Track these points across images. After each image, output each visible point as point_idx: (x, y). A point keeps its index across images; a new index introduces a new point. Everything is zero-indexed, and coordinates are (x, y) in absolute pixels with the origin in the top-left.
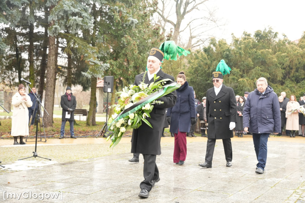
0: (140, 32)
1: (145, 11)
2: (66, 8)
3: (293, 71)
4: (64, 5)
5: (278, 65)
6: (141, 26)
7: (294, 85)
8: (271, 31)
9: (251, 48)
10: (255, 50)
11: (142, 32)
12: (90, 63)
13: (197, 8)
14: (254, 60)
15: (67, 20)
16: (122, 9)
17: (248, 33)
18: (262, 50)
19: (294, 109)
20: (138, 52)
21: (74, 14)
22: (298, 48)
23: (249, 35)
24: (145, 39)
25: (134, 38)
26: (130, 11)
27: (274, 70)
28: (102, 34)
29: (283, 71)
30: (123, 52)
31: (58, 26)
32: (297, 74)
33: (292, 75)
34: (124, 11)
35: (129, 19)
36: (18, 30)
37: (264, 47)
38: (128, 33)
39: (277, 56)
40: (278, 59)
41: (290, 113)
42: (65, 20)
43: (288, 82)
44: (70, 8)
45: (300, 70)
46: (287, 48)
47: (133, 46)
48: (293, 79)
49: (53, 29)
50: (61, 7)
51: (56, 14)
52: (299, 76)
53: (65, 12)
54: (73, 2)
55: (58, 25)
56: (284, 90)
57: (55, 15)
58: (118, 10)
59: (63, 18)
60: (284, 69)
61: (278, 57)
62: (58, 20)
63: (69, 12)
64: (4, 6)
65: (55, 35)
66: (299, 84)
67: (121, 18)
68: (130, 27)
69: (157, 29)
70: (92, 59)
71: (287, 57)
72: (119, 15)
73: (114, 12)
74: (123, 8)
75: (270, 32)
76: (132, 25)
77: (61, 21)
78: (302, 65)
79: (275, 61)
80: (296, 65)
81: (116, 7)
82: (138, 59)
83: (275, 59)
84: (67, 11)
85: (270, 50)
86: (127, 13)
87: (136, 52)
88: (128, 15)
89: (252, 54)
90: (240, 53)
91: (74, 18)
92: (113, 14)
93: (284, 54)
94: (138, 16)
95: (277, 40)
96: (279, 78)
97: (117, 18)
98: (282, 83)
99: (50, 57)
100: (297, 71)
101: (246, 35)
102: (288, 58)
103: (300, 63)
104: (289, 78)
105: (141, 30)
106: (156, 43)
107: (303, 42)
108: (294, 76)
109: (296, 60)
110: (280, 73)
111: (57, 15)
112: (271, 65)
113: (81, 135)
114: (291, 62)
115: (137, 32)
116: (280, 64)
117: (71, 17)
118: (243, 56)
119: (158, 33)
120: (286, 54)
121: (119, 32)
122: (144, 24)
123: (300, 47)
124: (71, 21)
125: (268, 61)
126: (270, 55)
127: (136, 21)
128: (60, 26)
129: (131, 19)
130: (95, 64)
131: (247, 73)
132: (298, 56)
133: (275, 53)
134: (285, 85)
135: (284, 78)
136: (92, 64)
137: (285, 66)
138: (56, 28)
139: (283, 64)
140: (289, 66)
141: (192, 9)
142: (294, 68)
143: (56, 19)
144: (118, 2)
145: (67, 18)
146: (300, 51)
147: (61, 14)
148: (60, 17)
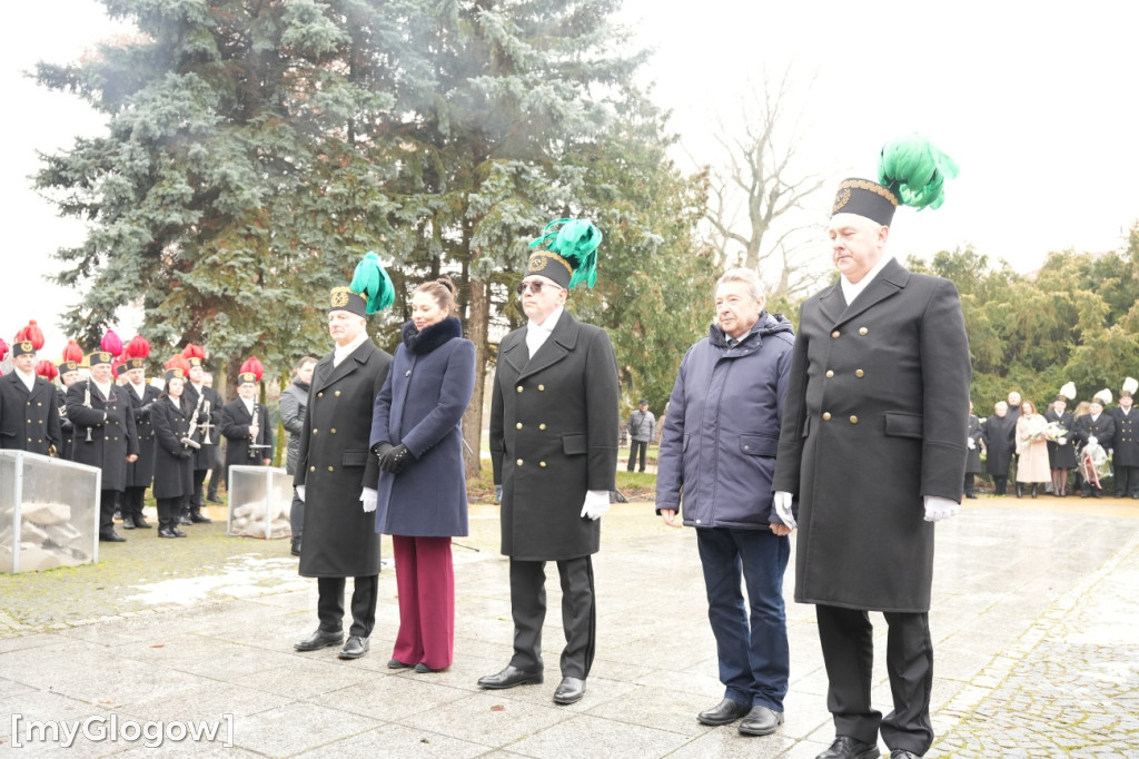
0: (668, 262)
1: (680, 216)
2: (507, 219)
3: (1028, 343)
4: (503, 214)
5: (992, 330)
6: (671, 250)
7: (1030, 377)
8: (971, 253)
11: (673, 262)
13: (798, 205)
15: (509, 245)
16: (627, 213)
17: (918, 258)
20: (664, 307)
21: (524, 231)
22: (1037, 291)
23: (921, 263)
24: (680, 278)
25: (655, 277)
26: (645, 219)
27: (982, 342)
29: (1005, 344)
30: (632, 308)
31: (490, 259)
32: (1038, 350)
33: (1025, 352)
34: (633, 219)
35: (643, 234)
36: (408, 271)
38: (641, 267)
39: (989, 310)
40: (990, 317)
42: (505, 245)
43: (1016, 370)
44: (515, 218)
45: (1042, 341)
46: (1010, 291)
47: (652, 294)
48: (1029, 361)
49: (480, 265)
50: (497, 219)
51: (486, 232)
52: (1043, 354)
53: (506, 227)
54: (522, 206)
55: (491, 256)
57: (484, 235)
58: (618, 217)
59: (500, 240)
60: (1006, 338)
61: (990, 312)
62: (491, 245)
63: (514, 228)
64: (383, 224)
65: (484, 278)
66: (1042, 374)
67: (625, 234)
68: (645, 253)
69: (707, 256)
71: (1012, 311)
72: (622, 228)
73: (610, 222)
74: (631, 212)
75: (969, 255)
76: (649, 249)
77: (496, 247)
78: (1048, 330)
79: (984, 321)
80: (1034, 329)
81: (614, 210)
82: (665, 323)
83: (984, 318)
84: (509, 225)
85: (972, 297)
86: (639, 223)
87: (661, 308)
88: (640, 226)
91: (524, 238)
92: (608, 226)
93: (1003, 305)
94: (664, 228)
95: (986, 273)
96: (996, 361)
97: (617, 234)
98: (1003, 373)
99: (472, 325)
100: (1036, 343)
101: (913, 262)
102: (1014, 315)
103: (1041, 325)
104: (1018, 359)
105: (670, 259)
106: (706, 286)
107: (1046, 277)
108: (1029, 356)
109: (1034, 319)
110: (996, 350)
111: (488, 235)
112: (976, 331)
114: (1020, 323)
115: (661, 262)
116: (996, 327)
117: (517, 238)
119: (709, 264)
120: (1008, 304)
121: (621, 266)
122: (678, 244)
123: (1042, 287)
124: (517, 245)
126: (971, 307)
127: (658, 238)
128: (495, 259)
129: (648, 235)
132: (1036, 308)
133: (983, 302)
134: (1009, 377)
135: (1008, 359)
137: (1007, 332)
138: (486, 264)
139: (1004, 328)
140: (1018, 333)
141: (787, 207)
142: (1030, 336)
143: (485, 243)
144: (618, 200)
145: (510, 239)
146: (1042, 297)
147: (497, 231)
148: (494, 238)
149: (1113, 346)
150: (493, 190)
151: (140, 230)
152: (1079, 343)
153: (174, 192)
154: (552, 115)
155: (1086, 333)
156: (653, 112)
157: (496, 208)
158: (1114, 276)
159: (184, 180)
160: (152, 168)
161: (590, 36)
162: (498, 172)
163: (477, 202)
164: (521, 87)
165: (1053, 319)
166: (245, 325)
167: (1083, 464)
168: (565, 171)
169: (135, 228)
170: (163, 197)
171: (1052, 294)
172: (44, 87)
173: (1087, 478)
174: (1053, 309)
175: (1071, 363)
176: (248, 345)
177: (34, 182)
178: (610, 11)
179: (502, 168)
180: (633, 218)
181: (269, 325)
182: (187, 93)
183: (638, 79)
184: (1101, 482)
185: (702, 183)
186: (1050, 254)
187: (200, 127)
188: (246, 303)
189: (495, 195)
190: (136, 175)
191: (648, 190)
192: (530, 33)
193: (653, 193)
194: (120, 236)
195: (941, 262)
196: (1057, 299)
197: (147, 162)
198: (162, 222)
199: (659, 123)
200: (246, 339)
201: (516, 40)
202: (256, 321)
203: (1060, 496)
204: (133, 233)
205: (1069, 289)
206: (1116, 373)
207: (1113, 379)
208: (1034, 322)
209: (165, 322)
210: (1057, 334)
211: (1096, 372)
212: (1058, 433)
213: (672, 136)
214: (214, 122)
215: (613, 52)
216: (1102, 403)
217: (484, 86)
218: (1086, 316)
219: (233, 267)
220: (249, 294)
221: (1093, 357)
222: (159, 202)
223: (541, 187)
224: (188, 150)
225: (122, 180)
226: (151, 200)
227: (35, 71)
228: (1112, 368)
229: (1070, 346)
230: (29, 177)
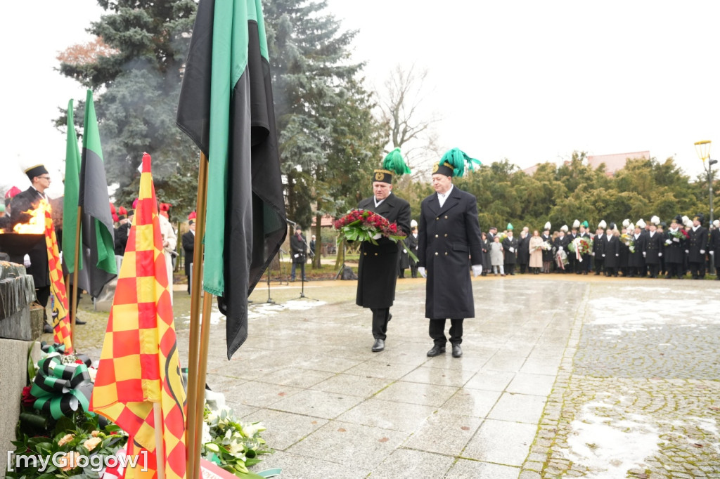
1: (377, 143)
2: (300, 143)
3: (532, 205)
4: (298, 141)
5: (517, 199)
6: (374, 159)
7: (534, 220)
9: (489, 181)
10: (493, 182)
12: (323, 201)
13: (415, 137)
14: (493, 193)
16: (353, 141)
17: (484, 165)
18: (501, 183)
19: (538, 245)
21: (307, 150)
22: (536, 181)
23: (485, 167)
26: (361, 144)
28: (331, 169)
29: (522, 205)
30: (355, 187)
31: (292, 163)
32: (536, 208)
33: (530, 209)
35: (362, 152)
37: (501, 180)
40: (517, 193)
41: (534, 250)
42: (298, 156)
43: (528, 217)
45: (538, 204)
46: (524, 181)
47: (366, 181)
48: (532, 213)
50: (295, 143)
52: (538, 210)
53: (299, 148)
54: (306, 137)
56: (525, 225)
58: (349, 143)
59: (296, 154)
60: (523, 202)
61: (516, 190)
62: (292, 156)
63: (303, 148)
66: (539, 219)
67: (353, 151)
68: (363, 161)
70: (324, 196)
71: (526, 190)
72: (351, 148)
75: (506, 164)
76: (364, 159)
77: (294, 158)
78: (540, 199)
80: (534, 198)
81: (347, 140)
83: (514, 193)
84: (301, 147)
85: (509, 183)
86: (359, 146)
88: (360, 148)
89: (490, 187)
90: (478, 187)
91: (308, 153)
92: (345, 147)
93: (523, 187)
94: (371, 149)
95: (513, 171)
96: (519, 213)
97: (349, 151)
98: (521, 218)
100: (535, 205)
101: (482, 167)
102: (526, 192)
103: (538, 197)
104: (528, 212)
107: (539, 175)
108: (532, 210)
110: (519, 207)
113: (317, 278)
114: (529, 196)
116: (519, 197)
117: (304, 153)
118: (481, 189)
122: (377, 156)
123: (538, 179)
125: (506, 195)
126: (508, 188)
127: (370, 154)
129: (364, 152)
130: (329, 201)
131: (486, 207)
132: (536, 189)
133: (512, 186)
135: (523, 212)
136: (326, 201)
137: (523, 199)
138: (290, 166)
140: (527, 200)
142: (533, 201)
143: (289, 156)
144: (348, 135)
145: (300, 154)
146: (538, 184)
147: (295, 150)
148: (293, 153)
149: (569, 206)
150: (292, 129)
151: (122, 148)
152: (555, 205)
153: (138, 129)
154: (321, 94)
155: (558, 201)
156: (364, 93)
157: (294, 138)
158: (566, 175)
159: (142, 123)
160: (126, 117)
161: (336, 56)
162: (294, 120)
163: (285, 135)
164: (306, 80)
165: (543, 194)
166: (172, 195)
167: (557, 259)
168: (325, 121)
169: (119, 147)
170: (132, 132)
171: (543, 182)
172: (63, 75)
173: (559, 265)
174: (543, 190)
175: (552, 214)
176: (175, 205)
177: (54, 123)
178: (345, 44)
179: (296, 118)
180: (356, 143)
181: (184, 195)
182: (143, 80)
183: (356, 77)
184: (565, 267)
185: (387, 128)
186: (539, 164)
187: (150, 97)
188: (174, 185)
189: (293, 132)
190: (118, 120)
191: (362, 130)
192: (307, 53)
193: (364, 131)
194: (113, 151)
195: (495, 167)
196: (545, 185)
197: (124, 114)
198: (132, 144)
199: (366, 98)
200: (174, 202)
201: (304, 57)
202: (178, 194)
203: (547, 273)
204: (119, 150)
205: (549, 180)
206: (570, 218)
207: (569, 221)
208: (534, 195)
209: (134, 194)
210: (544, 201)
211: (562, 218)
212: (547, 246)
213: (372, 104)
214: (157, 95)
215: (342, 63)
216: (564, 231)
217: (289, 79)
218: (558, 193)
219: (166, 166)
220: (176, 180)
221: (560, 211)
222: (129, 134)
223: (315, 128)
224: (143, 108)
225: (111, 123)
226: (125, 133)
227: (59, 67)
228: (568, 216)
229: (551, 206)
230: (53, 120)
